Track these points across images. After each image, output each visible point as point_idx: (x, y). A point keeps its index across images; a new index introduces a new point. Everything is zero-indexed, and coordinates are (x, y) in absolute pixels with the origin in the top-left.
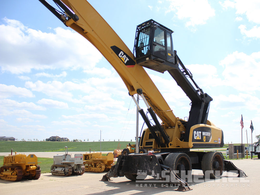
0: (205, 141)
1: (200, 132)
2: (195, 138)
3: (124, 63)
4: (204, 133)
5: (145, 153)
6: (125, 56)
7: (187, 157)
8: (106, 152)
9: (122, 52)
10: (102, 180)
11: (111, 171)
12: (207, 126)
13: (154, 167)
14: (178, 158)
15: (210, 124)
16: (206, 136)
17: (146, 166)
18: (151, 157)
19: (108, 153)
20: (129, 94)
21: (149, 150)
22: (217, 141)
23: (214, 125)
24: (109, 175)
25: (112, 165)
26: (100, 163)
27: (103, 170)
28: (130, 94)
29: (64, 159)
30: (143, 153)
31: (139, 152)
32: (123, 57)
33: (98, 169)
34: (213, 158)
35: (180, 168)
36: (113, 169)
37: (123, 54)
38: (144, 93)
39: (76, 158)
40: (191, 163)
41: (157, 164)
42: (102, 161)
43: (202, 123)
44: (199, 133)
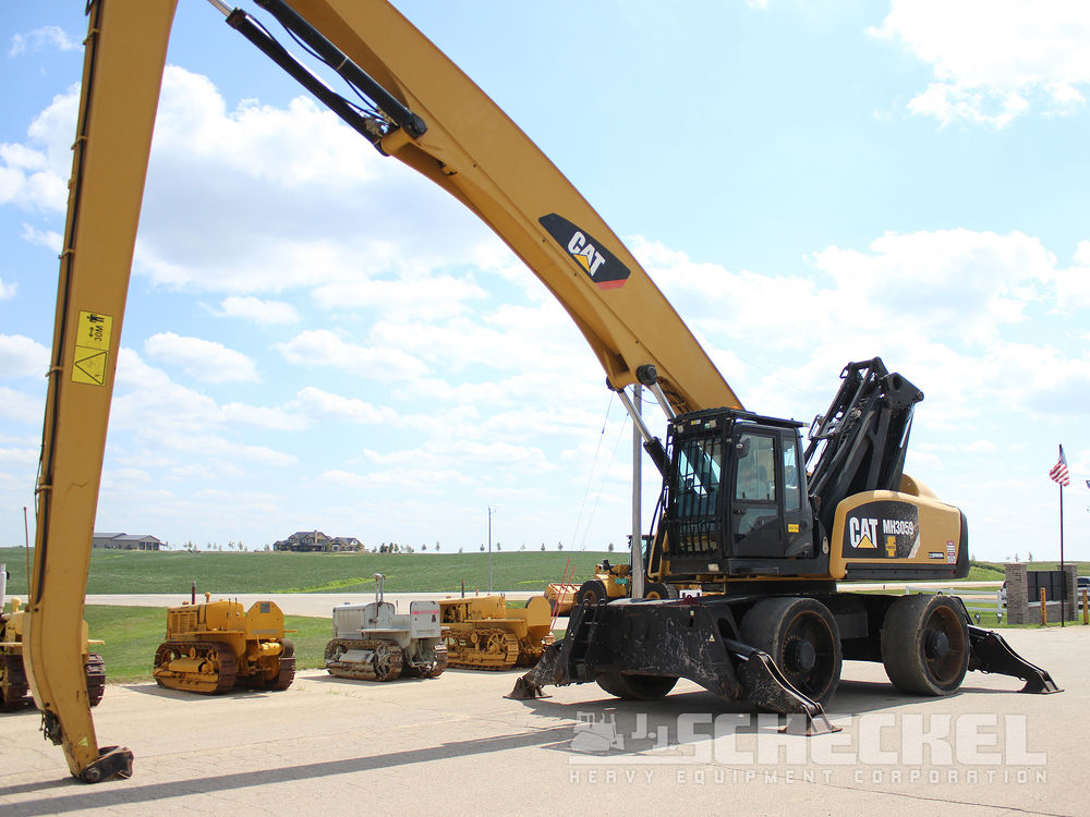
0: (891, 553)
1: (874, 522)
2: (854, 545)
3: (589, 274)
4: (888, 526)
5: (667, 597)
6: (590, 248)
7: (824, 612)
8: (524, 596)
9: (578, 235)
10: (514, 696)
11: (544, 661)
12: (903, 496)
13: (701, 650)
14: (790, 615)
15: (912, 488)
16: (899, 537)
17: (675, 645)
18: (692, 613)
19: (531, 599)
20: (608, 382)
21: (682, 586)
22: (941, 555)
23: (928, 494)
24: (539, 679)
25: (543, 642)
26: (500, 636)
27: (512, 659)
28: (610, 386)
29: (371, 621)
30: (662, 599)
31: (644, 597)
32: (584, 252)
33: (494, 656)
34: (926, 617)
35: (799, 651)
36: (555, 655)
37: (582, 243)
38: (662, 381)
39: (415, 616)
40: (837, 637)
41: (712, 639)
42: (509, 628)
43: (880, 487)
44: (870, 526)
